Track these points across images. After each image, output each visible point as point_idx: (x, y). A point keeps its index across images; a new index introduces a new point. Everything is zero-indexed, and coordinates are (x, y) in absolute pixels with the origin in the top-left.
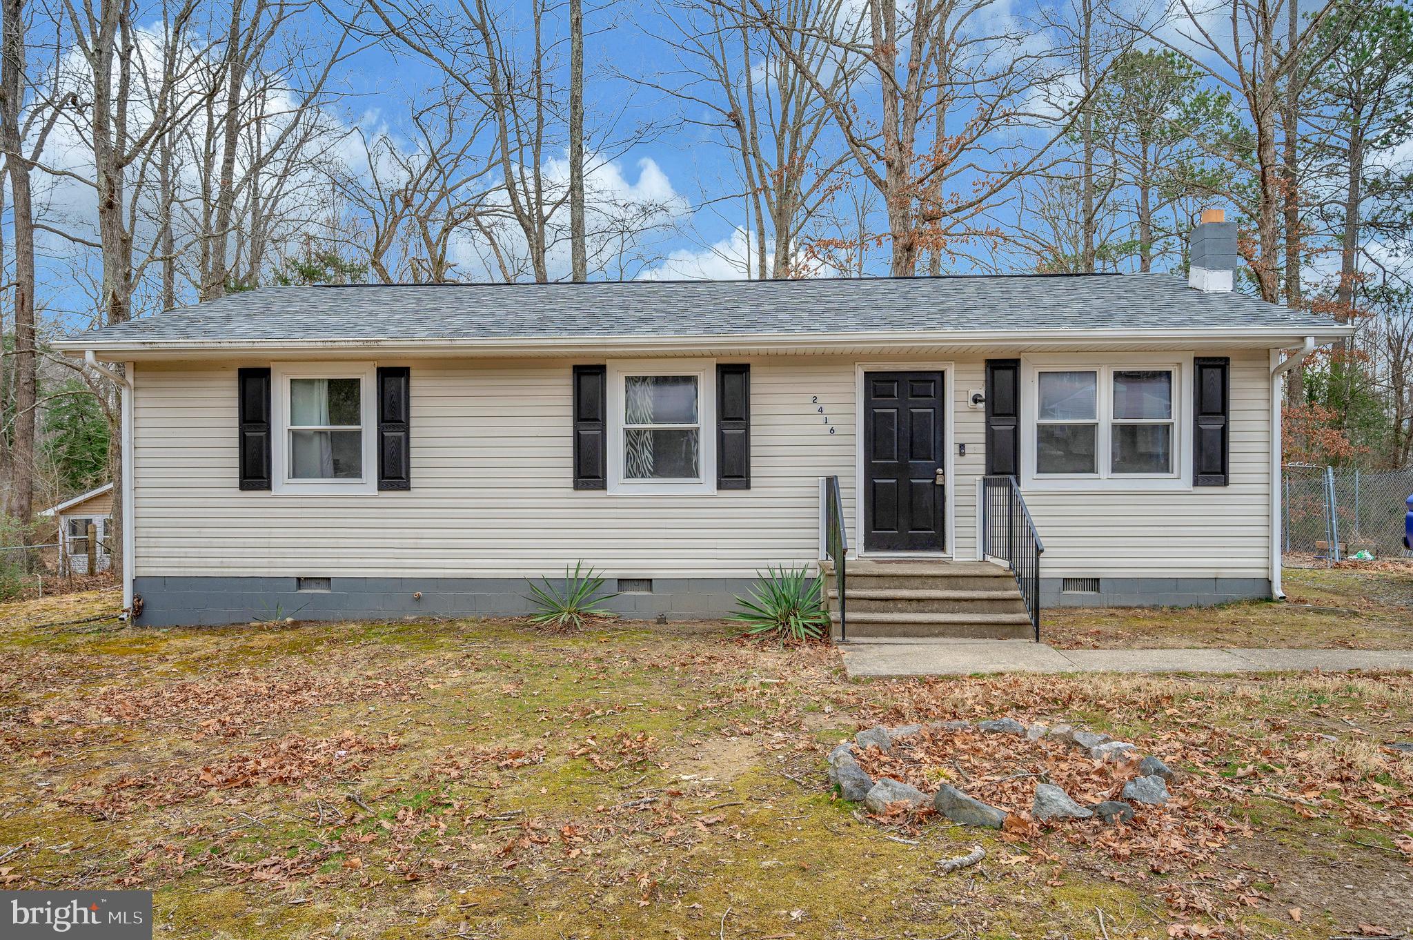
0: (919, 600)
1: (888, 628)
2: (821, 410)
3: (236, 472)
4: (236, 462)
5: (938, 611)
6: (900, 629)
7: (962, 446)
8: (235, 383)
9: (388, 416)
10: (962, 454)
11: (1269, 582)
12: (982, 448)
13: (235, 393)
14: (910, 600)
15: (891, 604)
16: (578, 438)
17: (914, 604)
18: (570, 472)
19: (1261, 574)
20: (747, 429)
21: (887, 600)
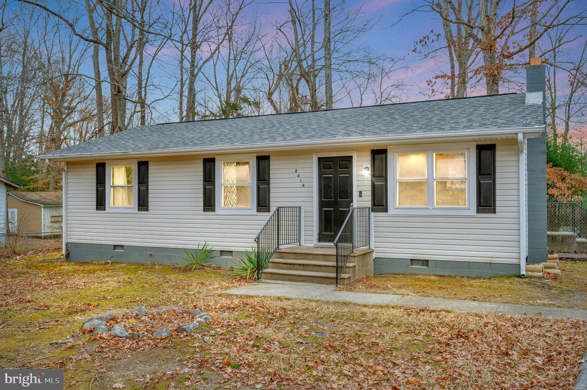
0: (303, 265)
1: (283, 277)
2: (299, 176)
3: (95, 203)
4: (95, 199)
5: (311, 271)
6: (287, 278)
7: (360, 192)
8: (95, 169)
9: (141, 181)
10: (360, 196)
11: (519, 265)
12: (370, 193)
13: (95, 173)
14: (300, 265)
15: (292, 266)
16: (205, 189)
17: (302, 267)
18: (202, 204)
19: (515, 261)
20: (269, 184)
21: (290, 264)
